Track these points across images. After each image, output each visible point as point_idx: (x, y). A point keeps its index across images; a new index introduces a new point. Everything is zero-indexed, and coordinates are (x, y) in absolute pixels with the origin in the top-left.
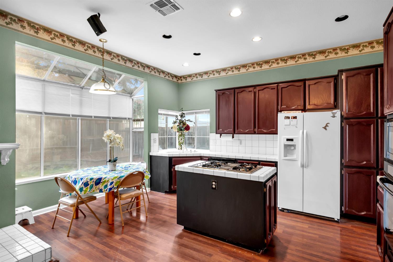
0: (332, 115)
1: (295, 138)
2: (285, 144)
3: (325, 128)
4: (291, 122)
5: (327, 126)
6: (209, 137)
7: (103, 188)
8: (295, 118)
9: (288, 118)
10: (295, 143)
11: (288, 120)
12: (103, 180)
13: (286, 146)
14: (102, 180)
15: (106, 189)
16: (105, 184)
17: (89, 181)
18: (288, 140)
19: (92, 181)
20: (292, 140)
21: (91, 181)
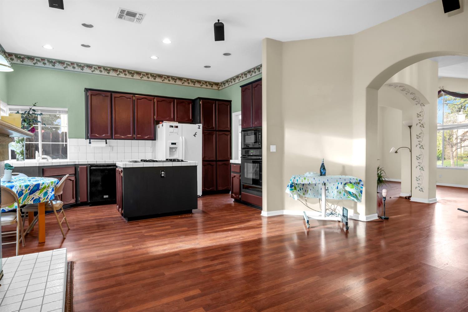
0: (198, 127)
1: (177, 142)
2: (171, 147)
3: (194, 135)
4: (174, 130)
5: (196, 134)
6: (66, 143)
7: (42, 196)
8: (177, 127)
9: (172, 127)
10: (177, 146)
11: (172, 128)
12: (42, 187)
13: (171, 148)
14: (40, 186)
15: (46, 197)
16: (45, 191)
17: (24, 188)
18: (172, 144)
19: (28, 189)
20: (175, 144)
21: (26, 190)
